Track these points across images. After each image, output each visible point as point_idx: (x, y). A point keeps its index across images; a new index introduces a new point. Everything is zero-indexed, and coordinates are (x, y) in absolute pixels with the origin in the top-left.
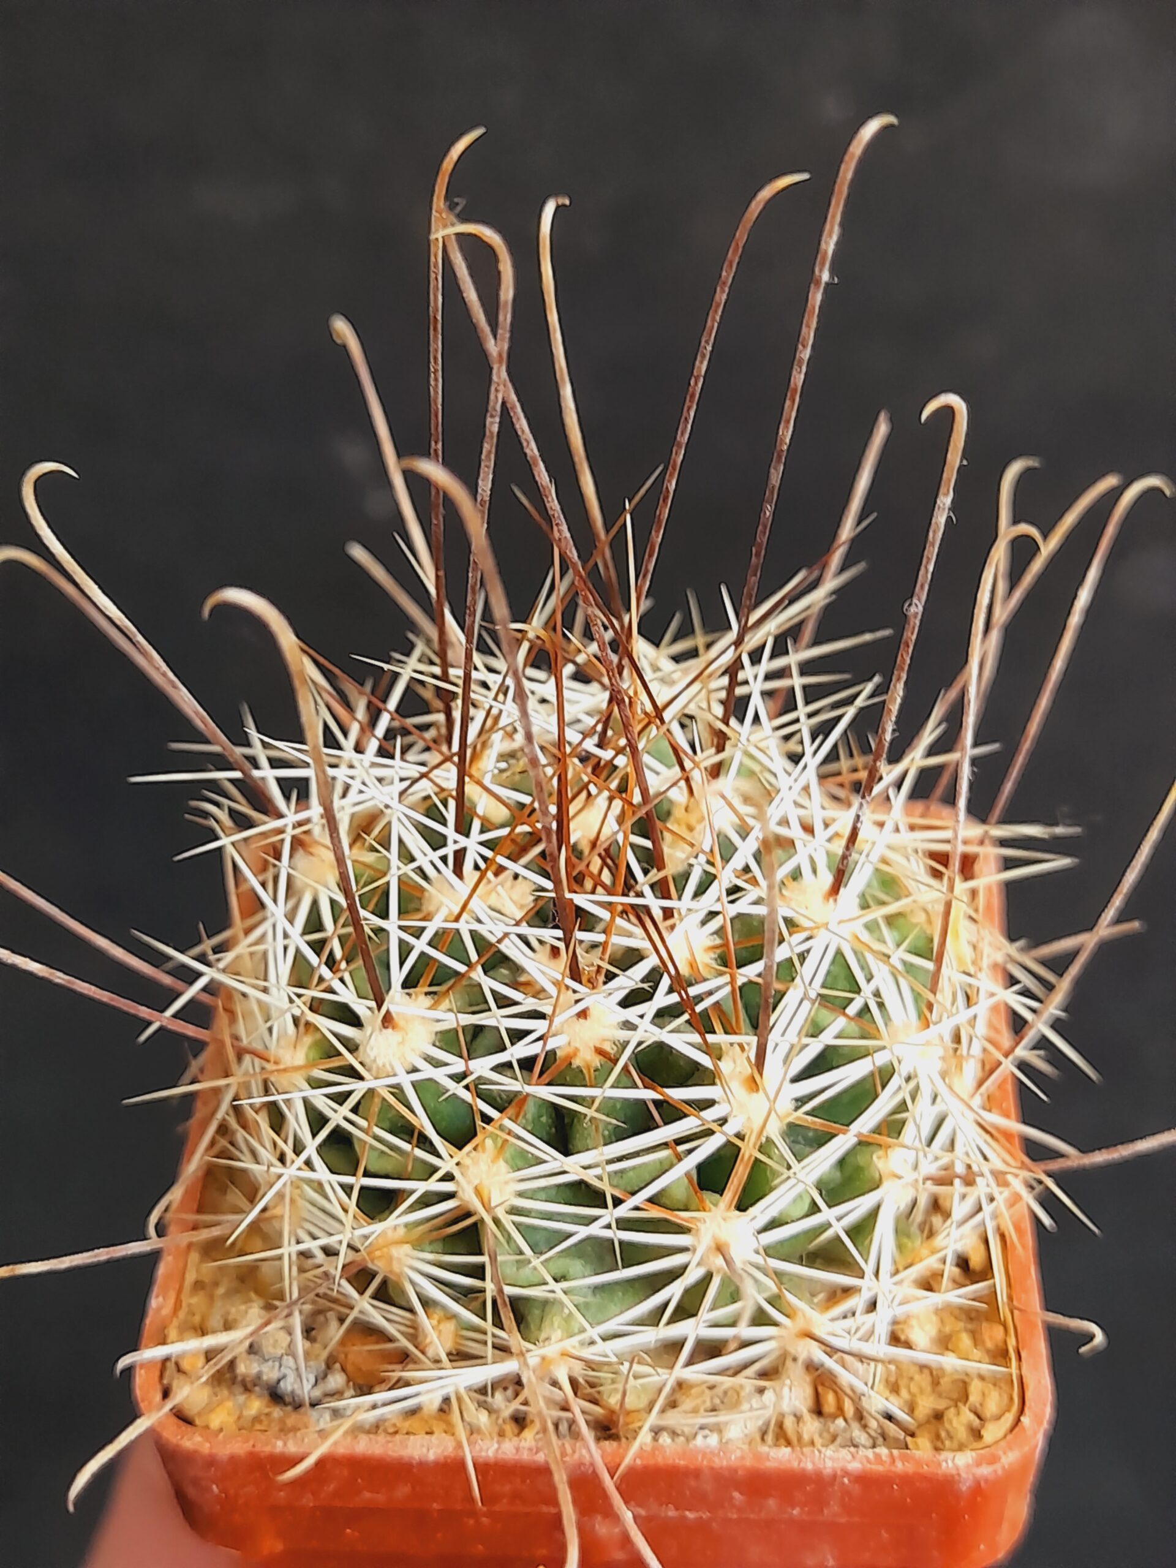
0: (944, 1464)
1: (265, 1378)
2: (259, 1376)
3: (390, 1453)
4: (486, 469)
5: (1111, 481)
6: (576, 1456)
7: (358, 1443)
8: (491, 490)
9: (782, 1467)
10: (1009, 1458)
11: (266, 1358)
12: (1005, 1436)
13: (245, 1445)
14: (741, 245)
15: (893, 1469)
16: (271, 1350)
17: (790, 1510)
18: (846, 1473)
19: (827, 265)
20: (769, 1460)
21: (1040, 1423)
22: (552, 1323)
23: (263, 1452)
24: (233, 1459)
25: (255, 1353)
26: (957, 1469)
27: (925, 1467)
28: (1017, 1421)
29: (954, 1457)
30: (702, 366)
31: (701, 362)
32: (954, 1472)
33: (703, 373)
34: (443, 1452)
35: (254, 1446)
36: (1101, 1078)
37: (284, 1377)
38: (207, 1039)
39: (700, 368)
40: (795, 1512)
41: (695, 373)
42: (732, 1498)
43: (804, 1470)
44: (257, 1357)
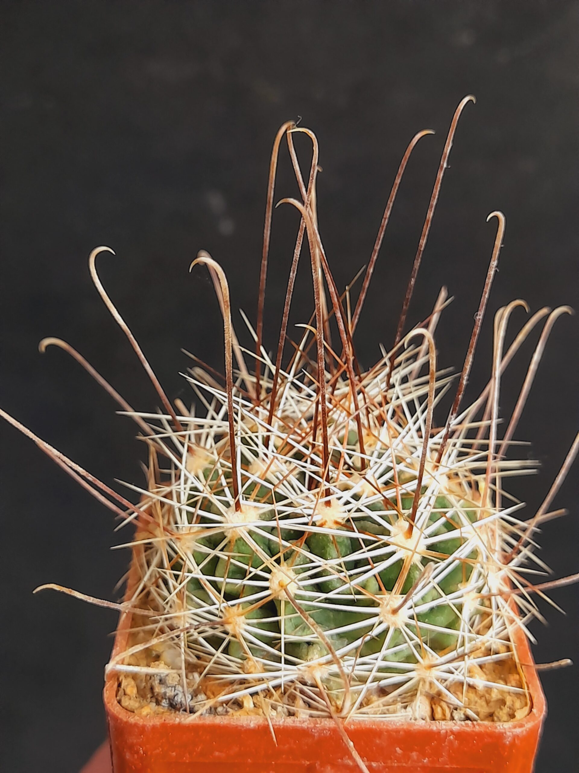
0: (498, 727)
1: (168, 695)
2: (165, 693)
3: (232, 723)
4: (299, 244)
5: (544, 311)
6: (322, 724)
7: (216, 719)
8: (300, 255)
9: (421, 729)
10: (529, 725)
11: (168, 685)
12: (526, 716)
13: (161, 720)
14: (408, 157)
15: (474, 729)
16: (170, 682)
17: (423, 760)
18: (452, 732)
19: (446, 159)
20: (415, 725)
21: (541, 712)
22: (313, 652)
23: (169, 723)
24: (154, 727)
25: (163, 684)
26: (505, 729)
27: (489, 728)
28: (531, 711)
29: (503, 725)
30: (388, 214)
31: (388, 211)
32: (503, 731)
33: (388, 216)
34: (258, 722)
35: (165, 720)
36: (553, 572)
37: (177, 694)
38: (151, 521)
39: (387, 214)
40: (425, 761)
41: (384, 216)
42: (396, 751)
43: (432, 730)
44: (164, 686)
